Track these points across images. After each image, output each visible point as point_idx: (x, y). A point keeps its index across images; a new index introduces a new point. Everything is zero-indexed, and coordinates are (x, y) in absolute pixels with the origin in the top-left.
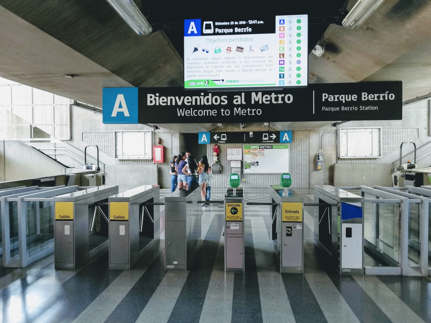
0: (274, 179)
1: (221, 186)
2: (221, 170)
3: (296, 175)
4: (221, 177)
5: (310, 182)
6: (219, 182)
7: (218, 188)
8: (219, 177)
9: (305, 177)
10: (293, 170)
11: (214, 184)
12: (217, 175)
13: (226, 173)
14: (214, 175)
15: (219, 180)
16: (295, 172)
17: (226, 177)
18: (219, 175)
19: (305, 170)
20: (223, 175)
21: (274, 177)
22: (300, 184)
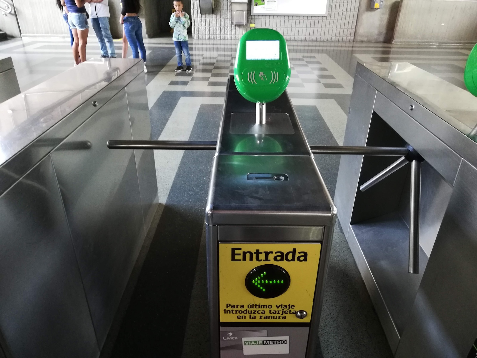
0: (301, 25)
1: (215, 36)
2: (214, 7)
3: (336, 18)
4: (215, 20)
5: (358, 31)
6: (211, 29)
7: (209, 39)
8: (211, 20)
9: (351, 22)
10: (334, 9)
11: (204, 32)
12: (207, 16)
13: (222, 13)
14: (203, 16)
15: (211, 25)
16: (336, 13)
17: (223, 20)
18: (211, 16)
19: (352, 10)
20: (218, 17)
21: (302, 21)
22: (341, 34)
